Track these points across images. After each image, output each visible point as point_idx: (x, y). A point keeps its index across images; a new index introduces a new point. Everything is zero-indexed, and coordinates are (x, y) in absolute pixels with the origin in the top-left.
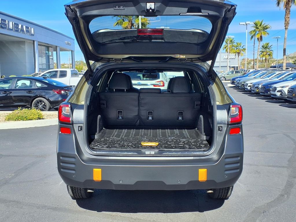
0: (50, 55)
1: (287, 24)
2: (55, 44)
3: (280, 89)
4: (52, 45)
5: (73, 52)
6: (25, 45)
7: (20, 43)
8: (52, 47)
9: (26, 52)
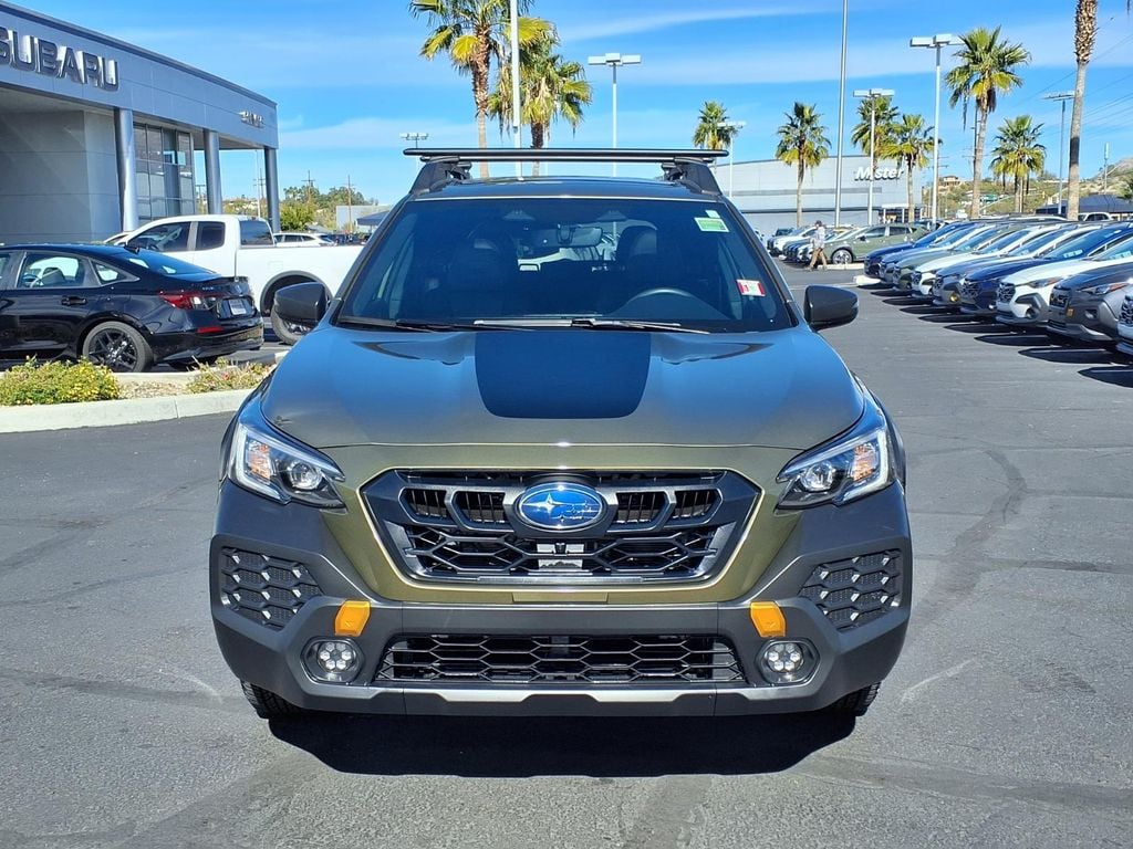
0: (180, 163)
1: (1083, 44)
2: (200, 122)
3: (1028, 290)
4: (188, 126)
5: (271, 153)
6: (83, 128)
8: (187, 134)
9: (85, 151)
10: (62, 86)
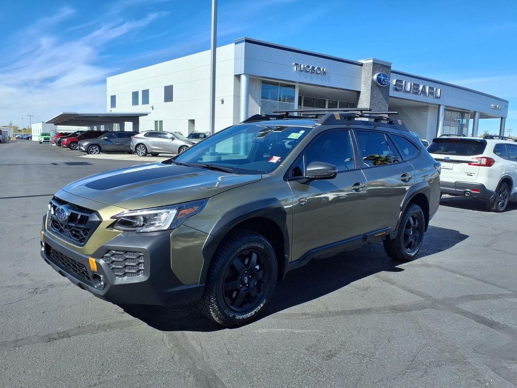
0: (463, 123)
2: (472, 109)
4: (469, 110)
5: (503, 119)
6: (428, 111)
7: (422, 108)
8: (468, 113)
9: (427, 119)
10: (420, 98)
